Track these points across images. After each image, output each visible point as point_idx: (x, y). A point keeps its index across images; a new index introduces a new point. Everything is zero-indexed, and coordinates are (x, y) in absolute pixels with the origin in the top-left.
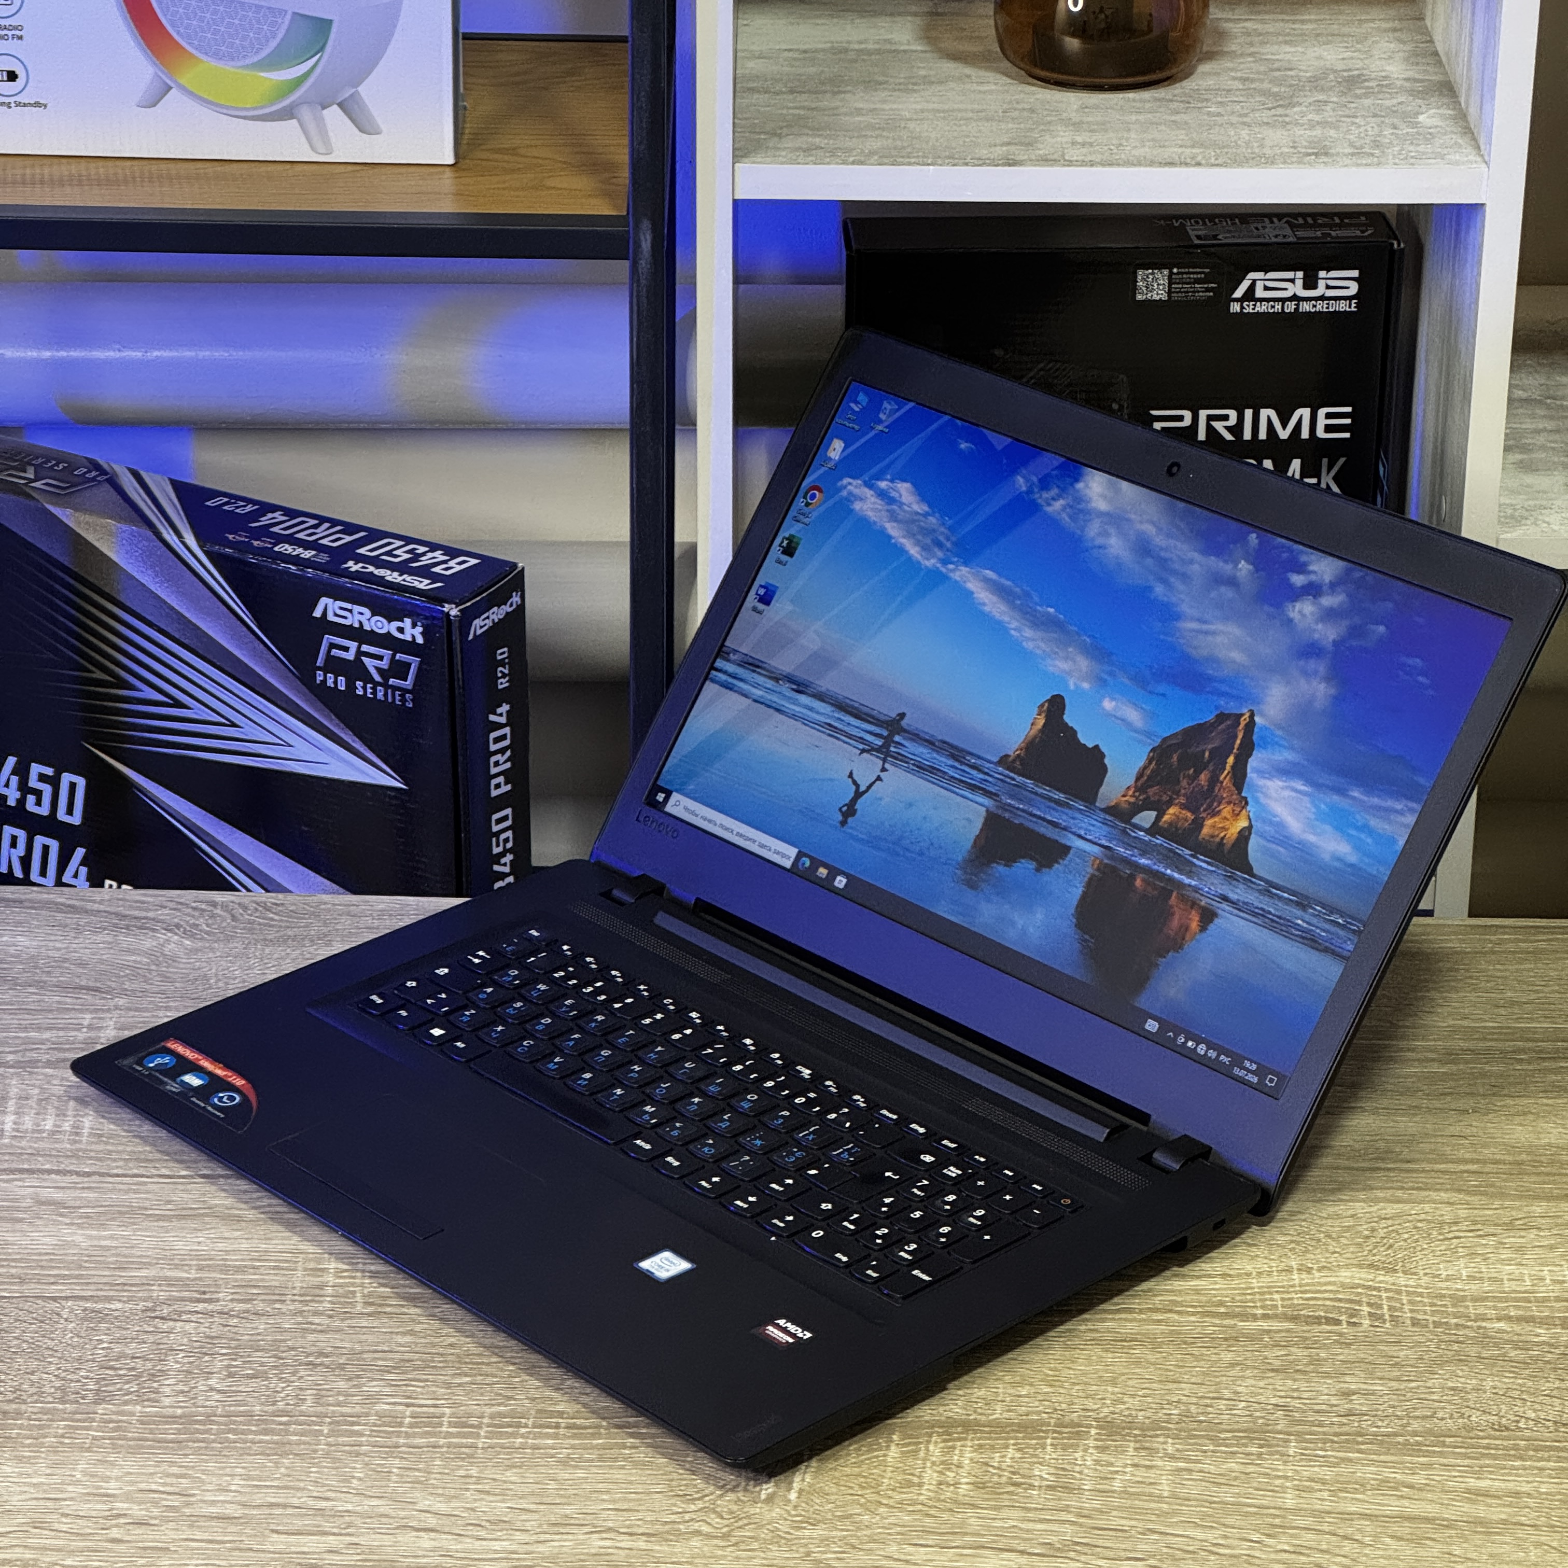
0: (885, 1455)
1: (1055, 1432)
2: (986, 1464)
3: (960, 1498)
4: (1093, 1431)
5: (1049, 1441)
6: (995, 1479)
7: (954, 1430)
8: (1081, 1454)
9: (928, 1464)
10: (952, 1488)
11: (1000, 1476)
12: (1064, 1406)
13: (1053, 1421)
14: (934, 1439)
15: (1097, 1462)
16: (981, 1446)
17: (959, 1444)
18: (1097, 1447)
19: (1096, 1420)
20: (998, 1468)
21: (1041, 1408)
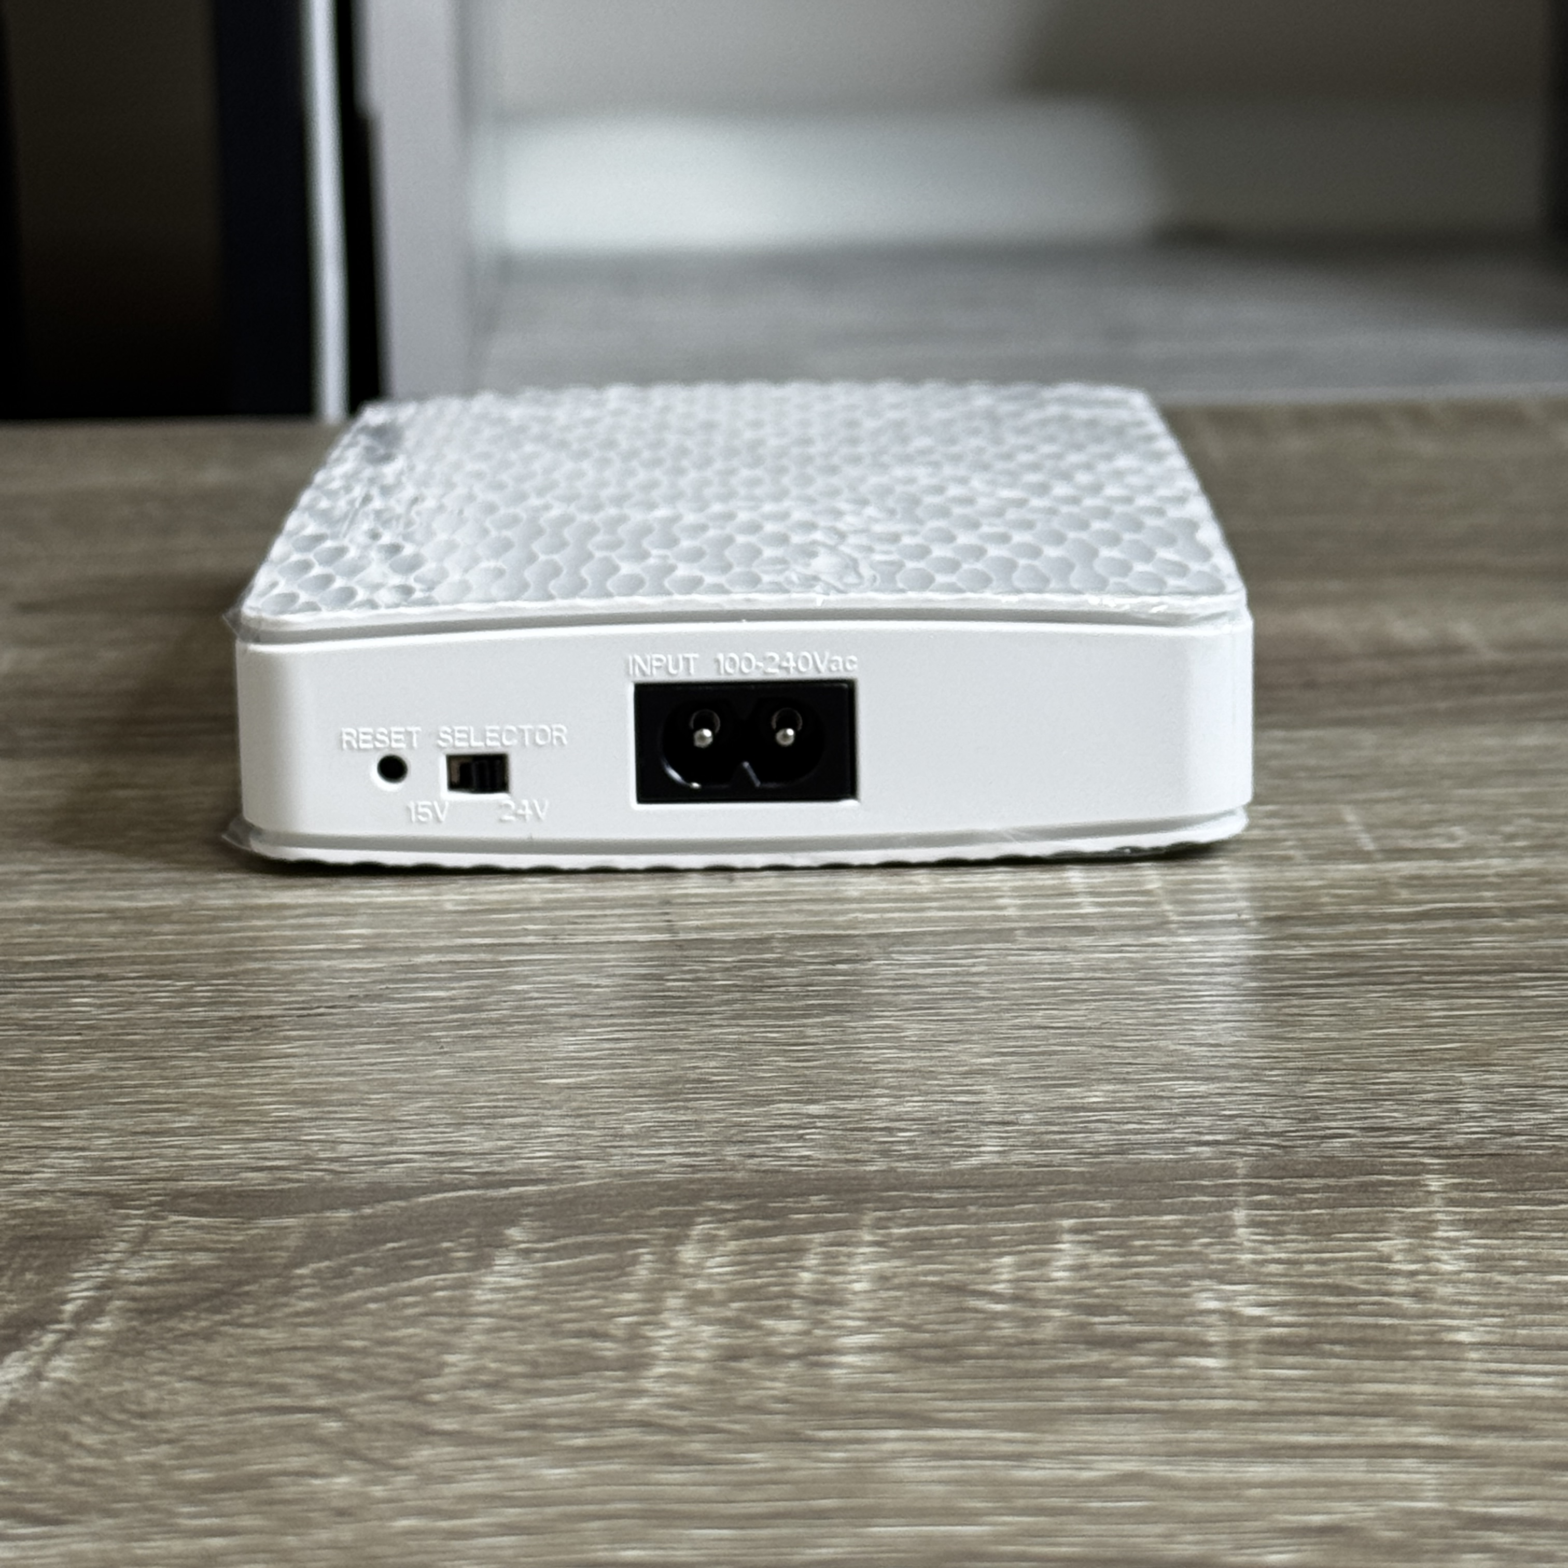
0: (463, 1285)
1: (1258, 1189)
2: (960, 1289)
3: (836, 1396)
4: (1435, 1183)
5: (1239, 1215)
6: (1007, 1329)
7: (790, 1202)
8: (1401, 1242)
9: (673, 1301)
10: (793, 1367)
11: (1028, 1322)
12: (1277, 1125)
13: (1240, 1164)
14: (697, 1231)
15: (1485, 1263)
16: (924, 1241)
17: (818, 1237)
18: (1467, 1223)
19: (1433, 1151)
20: (1015, 1299)
21: (1178, 1134)
